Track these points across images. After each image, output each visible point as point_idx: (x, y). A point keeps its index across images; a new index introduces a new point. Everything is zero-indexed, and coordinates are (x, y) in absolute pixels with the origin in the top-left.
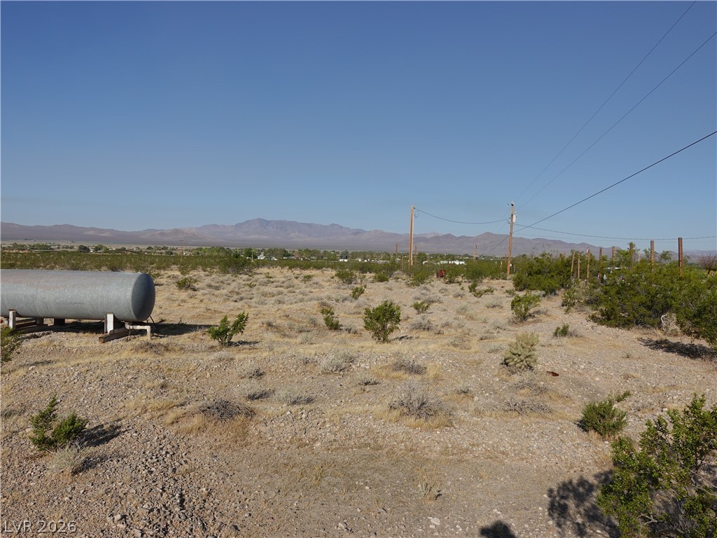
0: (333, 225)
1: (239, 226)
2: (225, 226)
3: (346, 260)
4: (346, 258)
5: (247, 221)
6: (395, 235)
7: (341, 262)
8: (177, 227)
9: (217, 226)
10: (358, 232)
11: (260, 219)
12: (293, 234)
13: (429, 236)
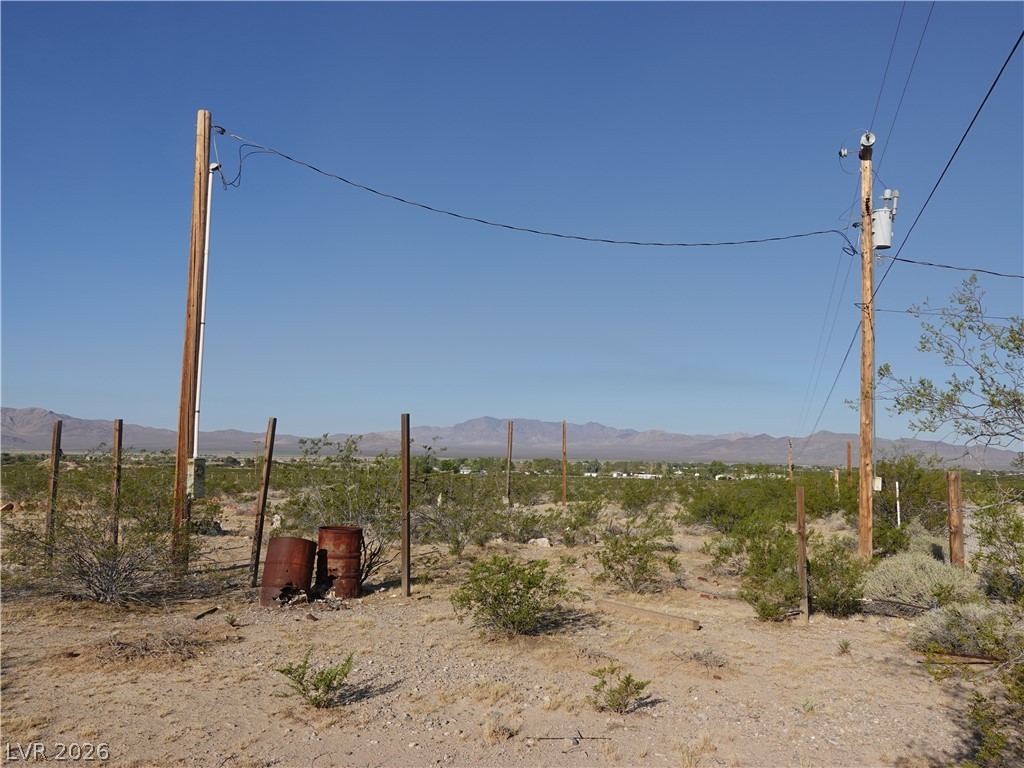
0: (591, 424)
1: (457, 427)
2: (439, 429)
3: (594, 475)
4: (596, 471)
5: (470, 421)
6: (682, 437)
7: (587, 478)
8: (375, 431)
9: (429, 428)
10: (627, 434)
11: (488, 419)
12: (534, 438)
13: (734, 439)
